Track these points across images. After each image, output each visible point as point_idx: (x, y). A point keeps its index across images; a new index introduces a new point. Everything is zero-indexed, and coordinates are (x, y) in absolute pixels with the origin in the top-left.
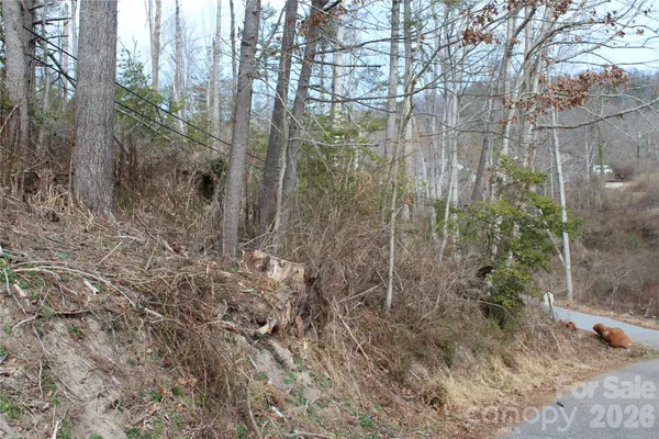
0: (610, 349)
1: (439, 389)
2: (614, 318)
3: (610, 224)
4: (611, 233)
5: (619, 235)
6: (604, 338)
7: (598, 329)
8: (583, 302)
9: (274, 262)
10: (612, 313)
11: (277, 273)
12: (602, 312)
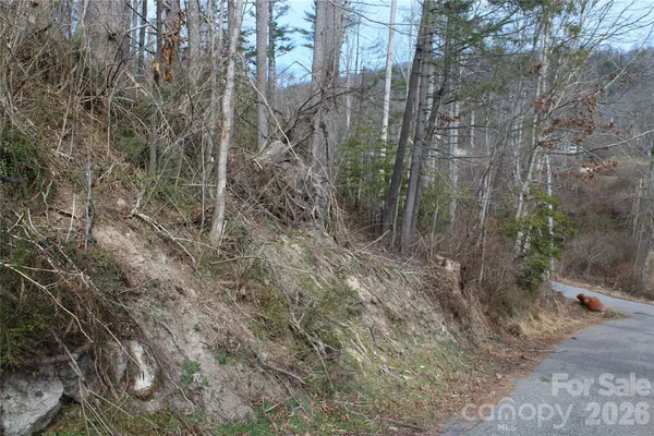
0: (590, 312)
1: (518, 327)
2: (589, 289)
3: (584, 207)
4: (584, 214)
5: (592, 216)
6: (585, 304)
7: (581, 297)
8: (564, 276)
9: (448, 262)
10: (588, 285)
11: (450, 267)
12: (580, 284)
